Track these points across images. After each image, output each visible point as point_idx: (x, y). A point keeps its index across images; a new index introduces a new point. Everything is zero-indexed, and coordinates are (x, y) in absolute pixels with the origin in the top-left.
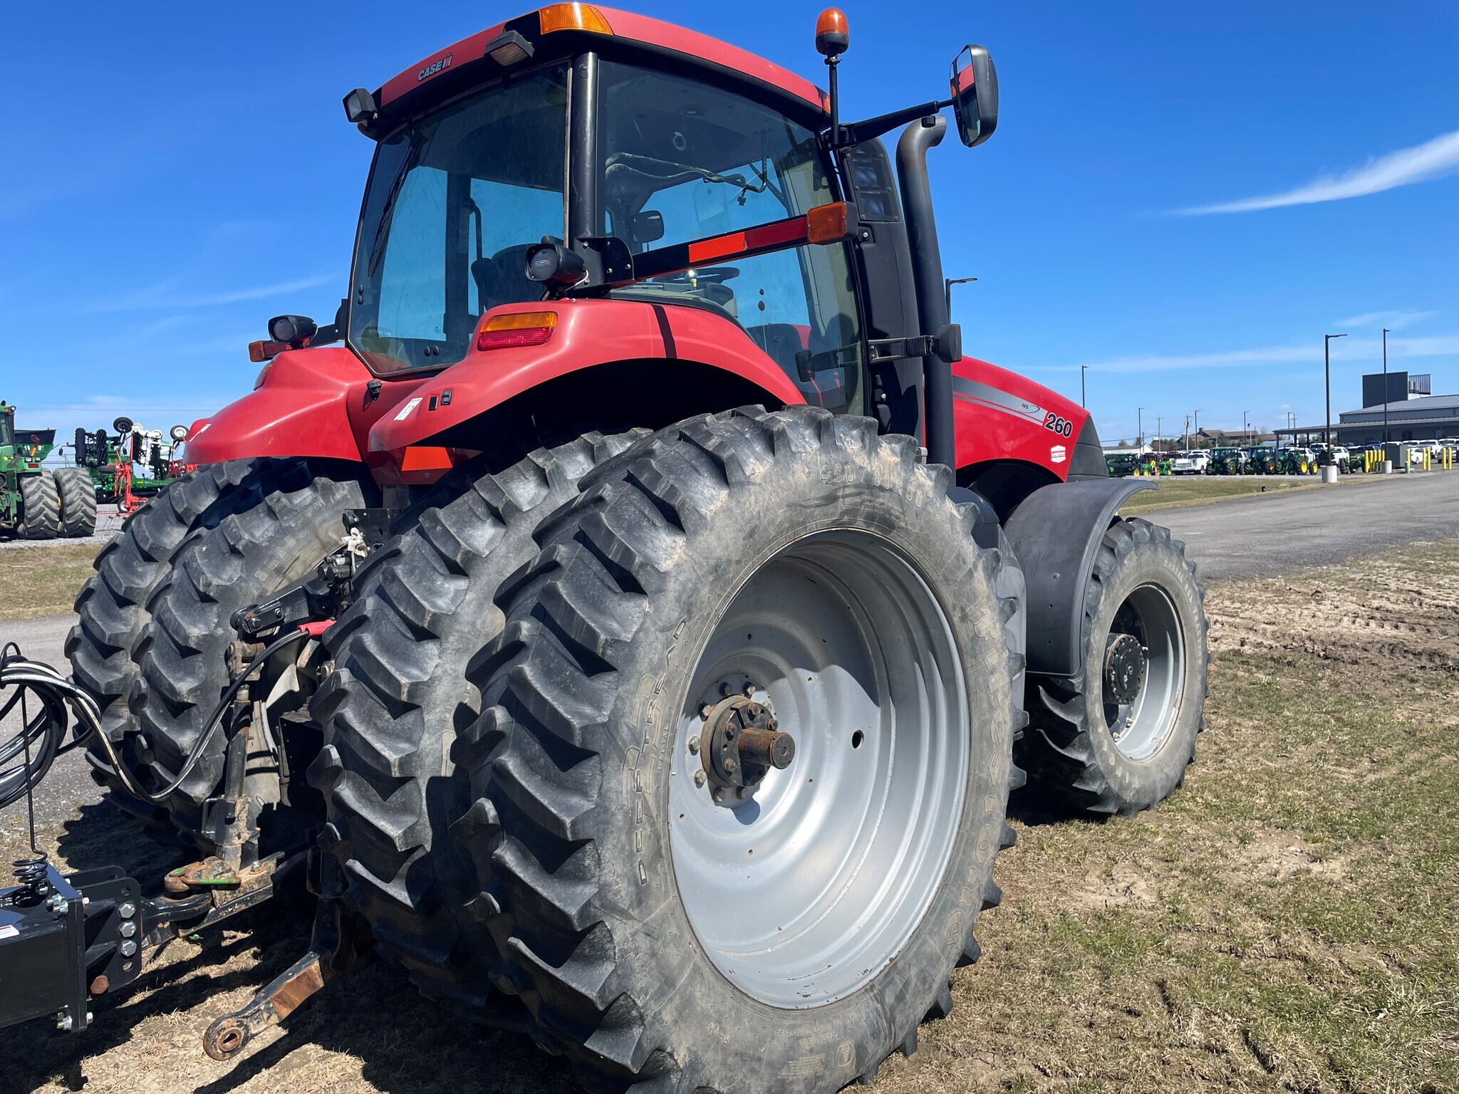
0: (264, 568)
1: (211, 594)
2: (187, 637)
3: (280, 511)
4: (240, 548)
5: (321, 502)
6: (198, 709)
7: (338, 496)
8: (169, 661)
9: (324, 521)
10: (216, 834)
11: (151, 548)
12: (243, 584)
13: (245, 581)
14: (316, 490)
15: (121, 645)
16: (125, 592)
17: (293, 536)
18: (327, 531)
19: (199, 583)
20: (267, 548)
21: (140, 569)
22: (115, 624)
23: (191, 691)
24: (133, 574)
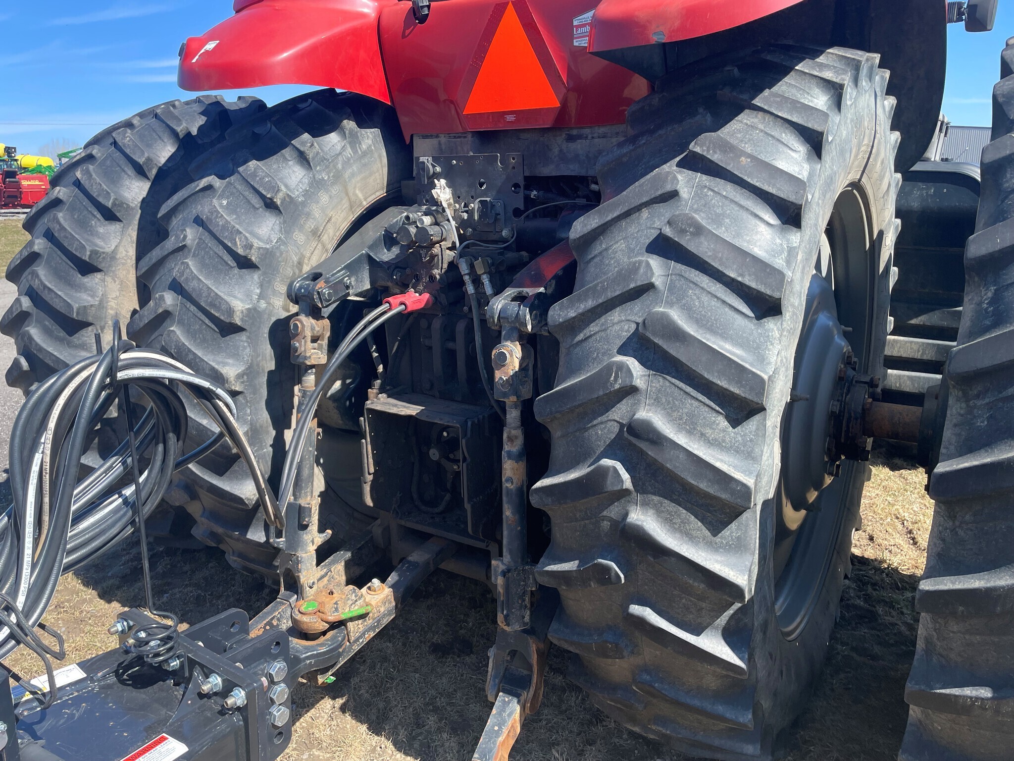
0: (301, 229)
1: (253, 259)
2: (230, 311)
3: (313, 158)
4: (279, 203)
5: (349, 151)
6: (245, 398)
7: (364, 147)
8: (204, 340)
9: (353, 175)
10: (287, 541)
11: (114, 204)
12: (282, 247)
13: (285, 244)
14: (344, 136)
15: (90, 320)
16: (90, 256)
17: (327, 191)
18: (355, 188)
19: (235, 244)
20: (303, 204)
21: (101, 230)
22: (78, 295)
23: (239, 376)
24: (92, 235)
